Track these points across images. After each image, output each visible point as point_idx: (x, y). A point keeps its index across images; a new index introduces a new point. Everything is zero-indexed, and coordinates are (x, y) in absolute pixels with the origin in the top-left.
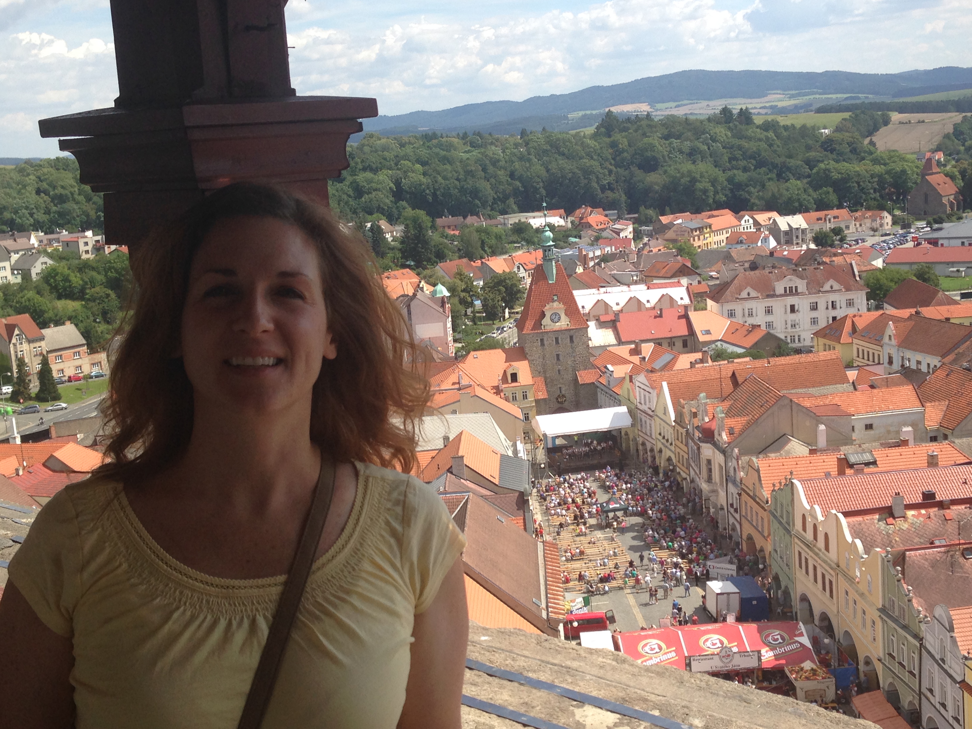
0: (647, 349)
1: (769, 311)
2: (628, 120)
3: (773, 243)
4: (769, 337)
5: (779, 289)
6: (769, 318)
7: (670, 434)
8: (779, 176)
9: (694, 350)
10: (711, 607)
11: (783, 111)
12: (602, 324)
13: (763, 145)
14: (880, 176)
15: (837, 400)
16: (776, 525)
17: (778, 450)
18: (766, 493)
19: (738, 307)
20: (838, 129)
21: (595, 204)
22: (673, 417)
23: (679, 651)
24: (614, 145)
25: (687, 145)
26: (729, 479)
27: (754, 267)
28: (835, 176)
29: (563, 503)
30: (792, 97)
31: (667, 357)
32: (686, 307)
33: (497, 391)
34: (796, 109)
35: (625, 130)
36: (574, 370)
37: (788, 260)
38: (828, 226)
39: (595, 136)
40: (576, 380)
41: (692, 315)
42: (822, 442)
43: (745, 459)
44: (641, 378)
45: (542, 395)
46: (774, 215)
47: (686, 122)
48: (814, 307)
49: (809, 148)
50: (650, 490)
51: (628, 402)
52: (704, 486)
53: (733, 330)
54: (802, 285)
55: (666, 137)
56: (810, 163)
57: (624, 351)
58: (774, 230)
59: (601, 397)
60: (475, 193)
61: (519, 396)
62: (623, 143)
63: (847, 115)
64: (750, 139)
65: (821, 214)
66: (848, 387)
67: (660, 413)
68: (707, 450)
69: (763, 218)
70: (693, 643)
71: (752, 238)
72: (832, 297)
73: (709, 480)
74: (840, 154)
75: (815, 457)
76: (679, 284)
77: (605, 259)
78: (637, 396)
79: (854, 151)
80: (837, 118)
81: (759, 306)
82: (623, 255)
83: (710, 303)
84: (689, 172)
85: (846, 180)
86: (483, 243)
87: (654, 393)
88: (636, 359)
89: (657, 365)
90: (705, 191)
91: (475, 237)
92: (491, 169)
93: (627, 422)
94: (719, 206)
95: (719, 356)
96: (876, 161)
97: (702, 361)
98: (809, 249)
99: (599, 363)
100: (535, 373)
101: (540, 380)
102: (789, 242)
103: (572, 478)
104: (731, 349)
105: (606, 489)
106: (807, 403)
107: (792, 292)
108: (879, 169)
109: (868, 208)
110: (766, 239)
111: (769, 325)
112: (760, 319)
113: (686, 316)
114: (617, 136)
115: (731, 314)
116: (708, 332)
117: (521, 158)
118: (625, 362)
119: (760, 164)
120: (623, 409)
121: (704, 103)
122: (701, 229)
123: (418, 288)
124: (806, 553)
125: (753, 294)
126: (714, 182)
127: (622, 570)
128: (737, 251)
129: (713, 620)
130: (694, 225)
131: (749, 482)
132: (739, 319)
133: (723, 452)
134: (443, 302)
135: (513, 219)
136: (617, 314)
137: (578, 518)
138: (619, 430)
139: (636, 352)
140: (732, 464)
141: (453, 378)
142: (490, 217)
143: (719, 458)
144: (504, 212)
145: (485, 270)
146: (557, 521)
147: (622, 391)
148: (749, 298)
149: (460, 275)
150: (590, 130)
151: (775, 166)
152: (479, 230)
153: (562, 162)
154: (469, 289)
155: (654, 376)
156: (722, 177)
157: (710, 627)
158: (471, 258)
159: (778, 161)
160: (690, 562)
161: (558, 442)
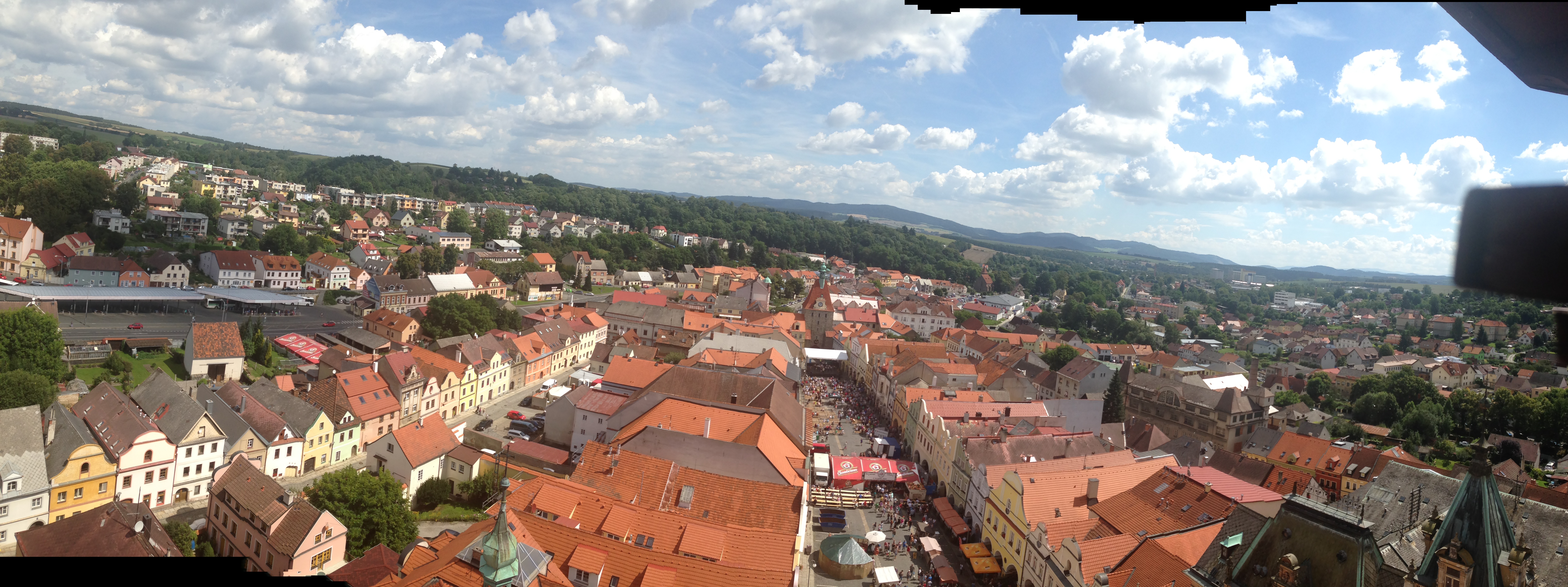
0: (859, 326)
1: (913, 320)
2: (859, 221)
3: (916, 290)
4: (913, 332)
5: (919, 311)
6: (913, 323)
7: (865, 368)
8: (923, 260)
9: (878, 331)
10: (875, 450)
11: (926, 232)
12: (839, 311)
13: (917, 246)
14: (965, 270)
15: (943, 366)
16: (909, 418)
17: (914, 384)
18: (907, 403)
19: (900, 316)
20: (949, 246)
21: (840, 256)
22: (868, 360)
23: (859, 468)
24: (851, 231)
25: (883, 238)
26: (891, 393)
27: (908, 299)
28: (947, 266)
29: (811, 389)
30: (930, 227)
31: (867, 332)
32: (877, 310)
33: (789, 332)
34: (932, 233)
35: (857, 226)
36: (825, 330)
37: (923, 299)
38: (941, 287)
39: (844, 225)
40: (824, 334)
41: (879, 315)
42: (934, 383)
43: (899, 386)
44: (855, 339)
45: (808, 338)
46: (919, 278)
47: (885, 228)
48: (933, 322)
49: (937, 251)
50: (852, 390)
51: (847, 349)
52: (878, 394)
53: (896, 325)
54: (929, 311)
55: (875, 233)
56: (937, 258)
57: (848, 325)
58: (918, 284)
59: (835, 345)
60: (788, 239)
61: (798, 336)
62: (856, 231)
63: (954, 241)
64: (913, 242)
65: (939, 281)
66: (946, 360)
67: (862, 357)
68: (882, 378)
69: (913, 278)
70: (866, 465)
71: (908, 286)
72: (941, 319)
73: (881, 392)
74: (950, 257)
75: (931, 390)
76: (874, 299)
77: (842, 281)
78: (852, 347)
79: (956, 257)
80: (949, 241)
81: (909, 317)
82: (850, 281)
83: (887, 311)
84: (883, 250)
85: (952, 268)
86: (788, 263)
87: (860, 347)
88: (853, 330)
89: (862, 334)
90: (890, 261)
91: (786, 259)
92: (797, 230)
93: (845, 358)
94: (895, 269)
95: (889, 336)
96: (965, 263)
97: (883, 337)
98: (932, 296)
99: (835, 328)
100: (807, 327)
101: (809, 331)
102: (923, 291)
103: (817, 379)
104: (895, 334)
105: (831, 386)
106: (930, 365)
107: (924, 313)
108: (965, 267)
109: (958, 283)
110: (914, 288)
111: (912, 326)
112: (909, 323)
113: (876, 315)
114: (853, 228)
115: (896, 318)
116: (885, 324)
117: (811, 228)
118: (848, 330)
119: (916, 254)
120: (845, 352)
121: (893, 222)
122: (886, 277)
123: (757, 277)
124: (924, 433)
125: (908, 311)
126: (895, 257)
127: (835, 426)
128: (901, 290)
129: (876, 456)
130: (883, 274)
131: (900, 397)
132: (899, 320)
133: (890, 380)
134: (768, 285)
135: (804, 255)
136: (846, 307)
137: (818, 398)
138: (840, 361)
139: (853, 326)
140: (893, 386)
141: (770, 322)
142: (793, 252)
143: (887, 383)
144: (800, 251)
145: (788, 275)
146: (808, 398)
147: (845, 344)
148: (905, 313)
149: (777, 275)
150: (842, 222)
151: (921, 256)
152: (788, 257)
153: (829, 234)
154: (780, 282)
155: (862, 339)
156: (899, 256)
157: (875, 459)
158: (783, 268)
159: (924, 254)
160: (867, 427)
161: (813, 361)
